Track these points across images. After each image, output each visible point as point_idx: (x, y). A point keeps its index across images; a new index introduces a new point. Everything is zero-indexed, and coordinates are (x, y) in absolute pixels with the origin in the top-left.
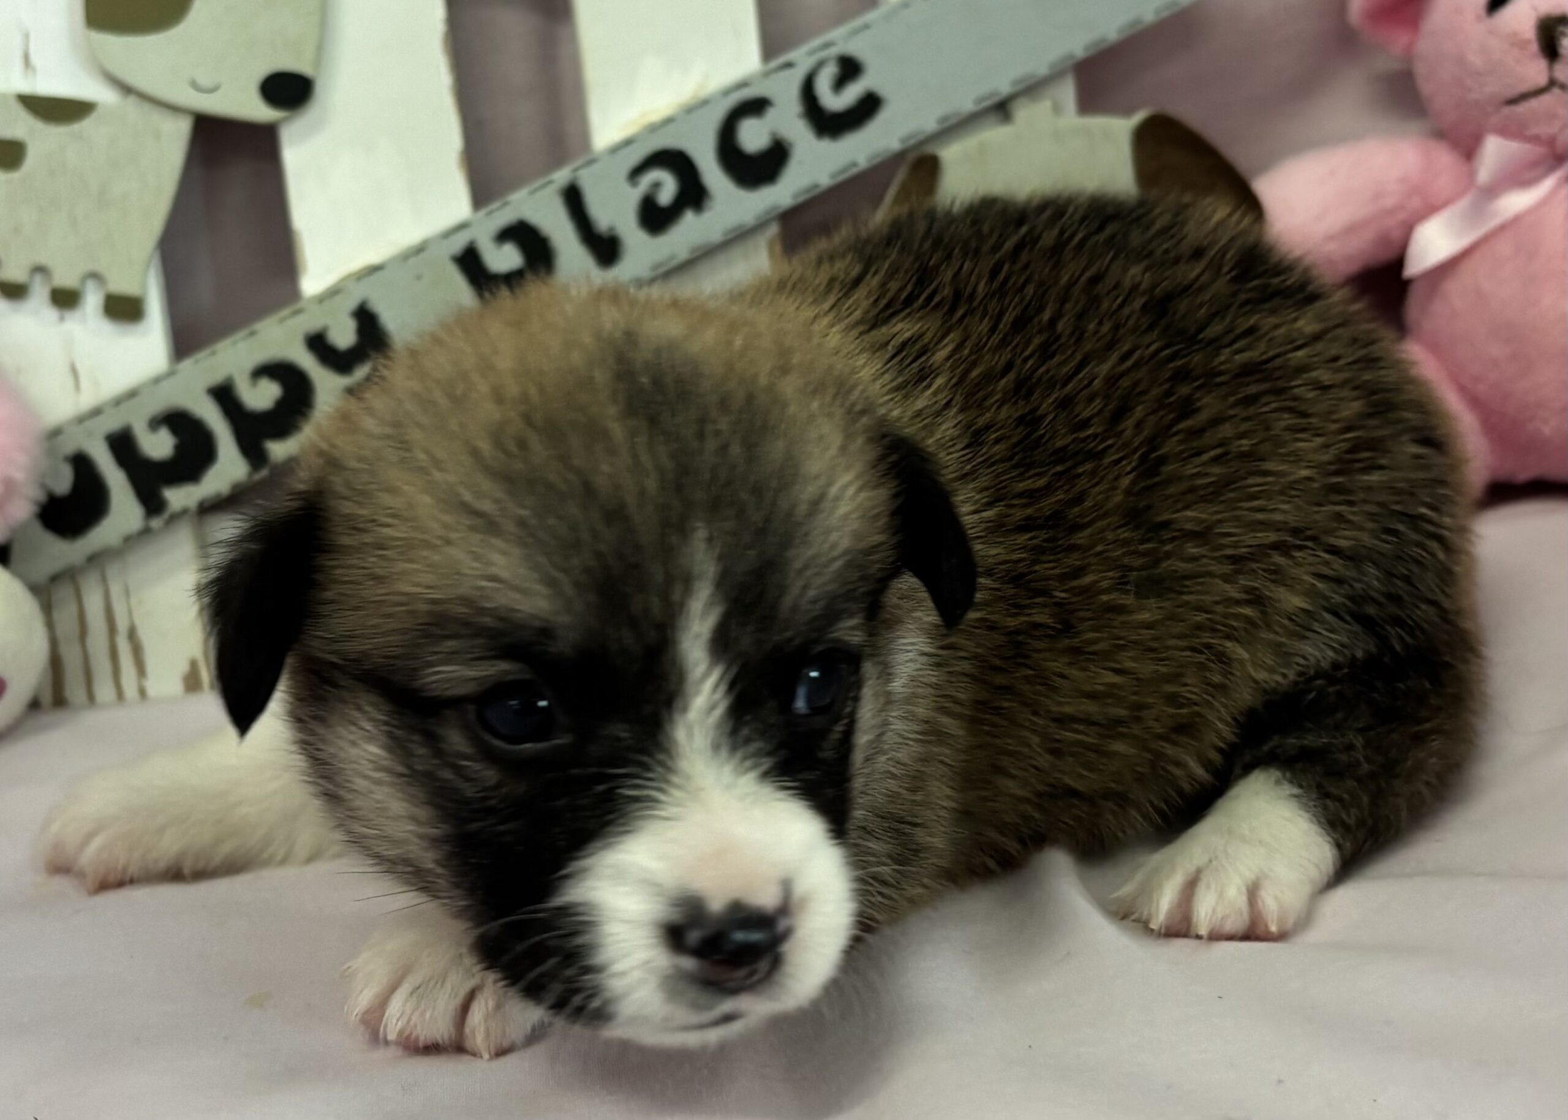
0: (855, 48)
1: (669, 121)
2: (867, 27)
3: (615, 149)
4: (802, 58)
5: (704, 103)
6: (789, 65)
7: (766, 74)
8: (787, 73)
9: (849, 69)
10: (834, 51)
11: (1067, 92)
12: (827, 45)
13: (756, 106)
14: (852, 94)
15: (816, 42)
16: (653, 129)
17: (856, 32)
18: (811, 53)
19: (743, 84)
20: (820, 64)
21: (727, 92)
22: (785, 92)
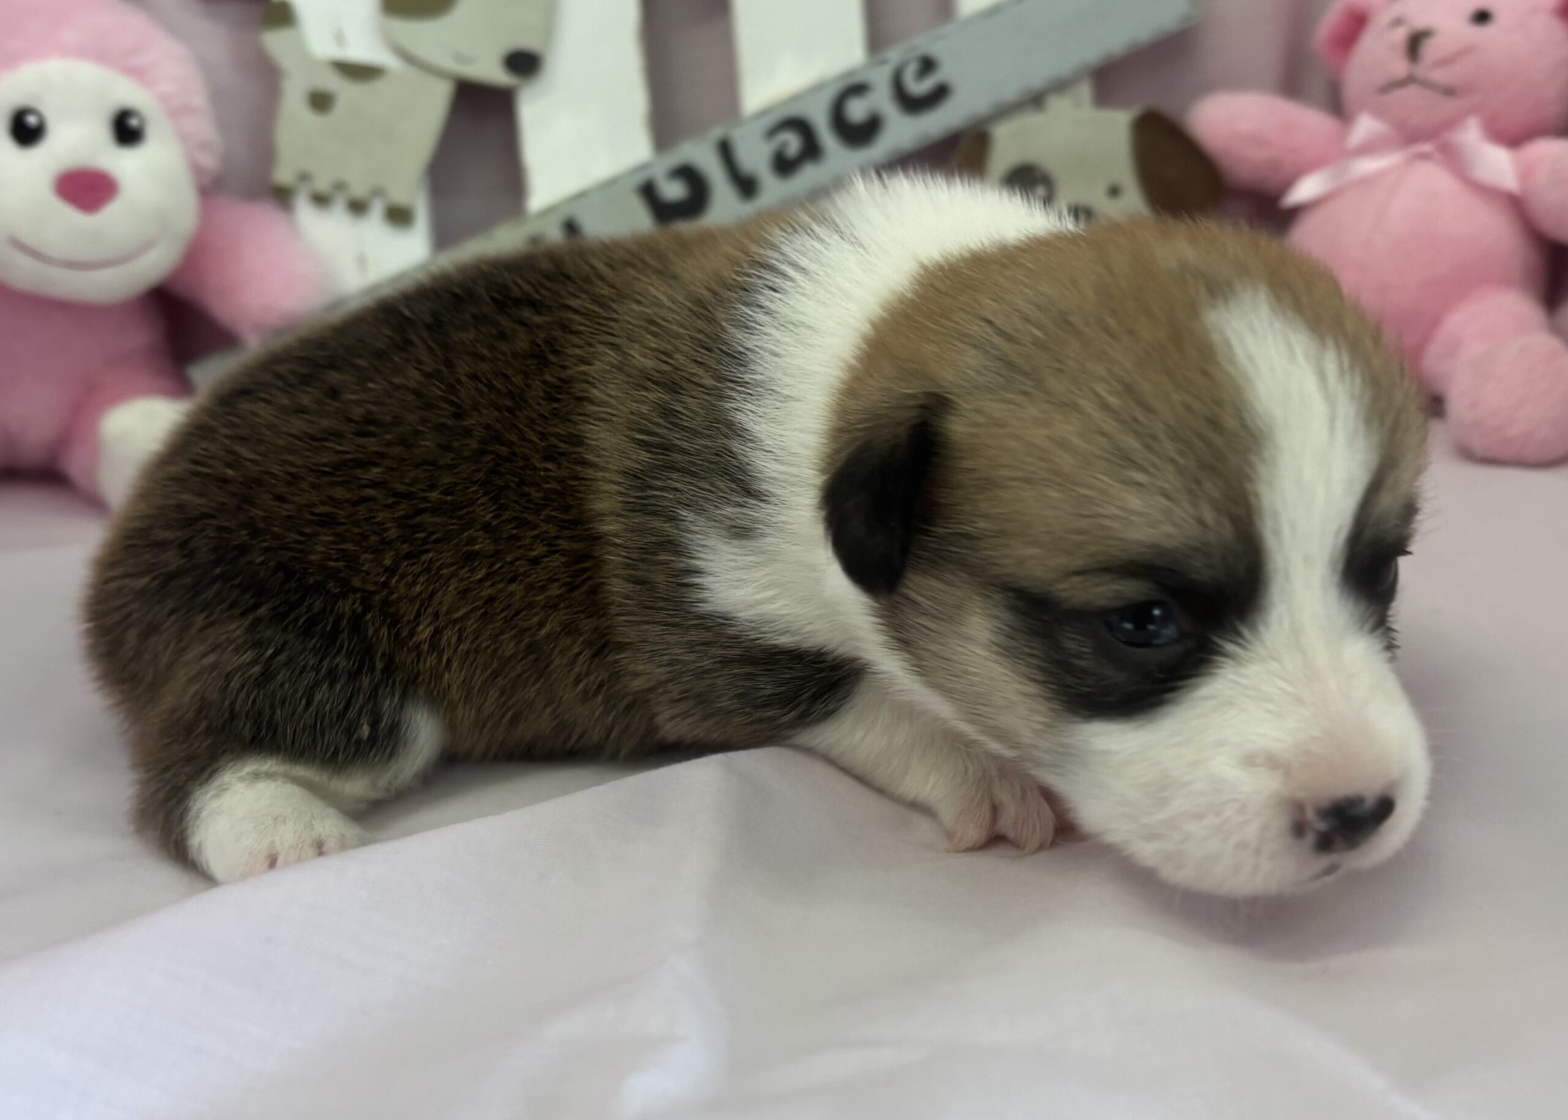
0: (932, 50)
1: (795, 98)
2: (940, 35)
3: (759, 114)
4: (894, 55)
5: (823, 85)
6: (883, 62)
7: (869, 66)
8: (883, 66)
9: (928, 65)
10: (917, 52)
11: (1085, 91)
12: (911, 47)
13: (858, 89)
14: (929, 83)
15: (905, 46)
16: (784, 102)
17: (935, 37)
18: (901, 53)
19: (851, 73)
20: (907, 61)
21: (838, 78)
22: (881, 80)
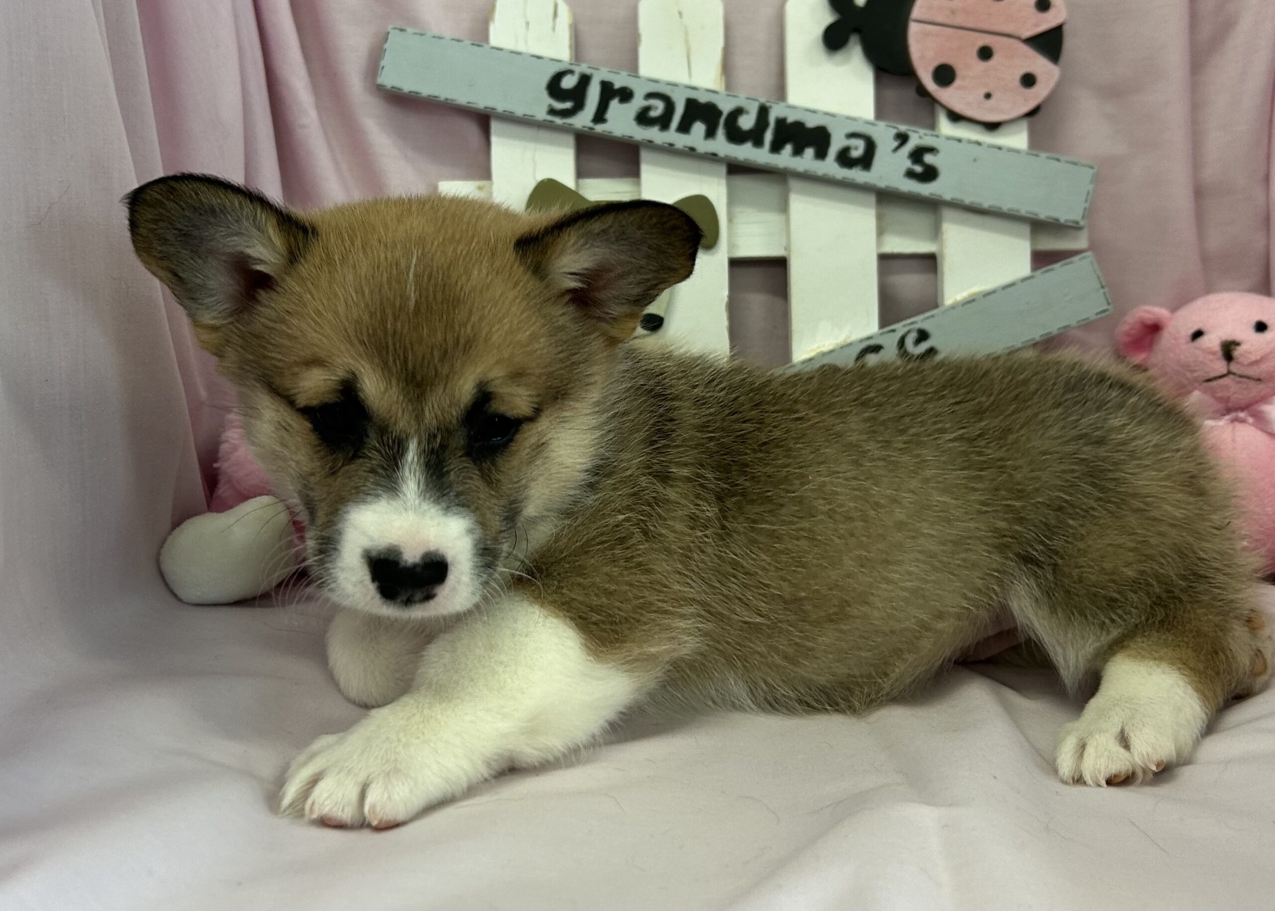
0: (926, 326)
1: (832, 351)
2: (933, 316)
3: (804, 362)
4: (900, 328)
5: (850, 344)
6: (894, 331)
7: (881, 334)
8: (892, 334)
9: (923, 336)
10: (917, 326)
12: (912, 323)
13: (876, 349)
14: (924, 347)
15: (909, 321)
16: (824, 354)
17: (927, 318)
18: (904, 326)
19: (869, 338)
20: (909, 332)
21: (861, 341)
22: (890, 343)
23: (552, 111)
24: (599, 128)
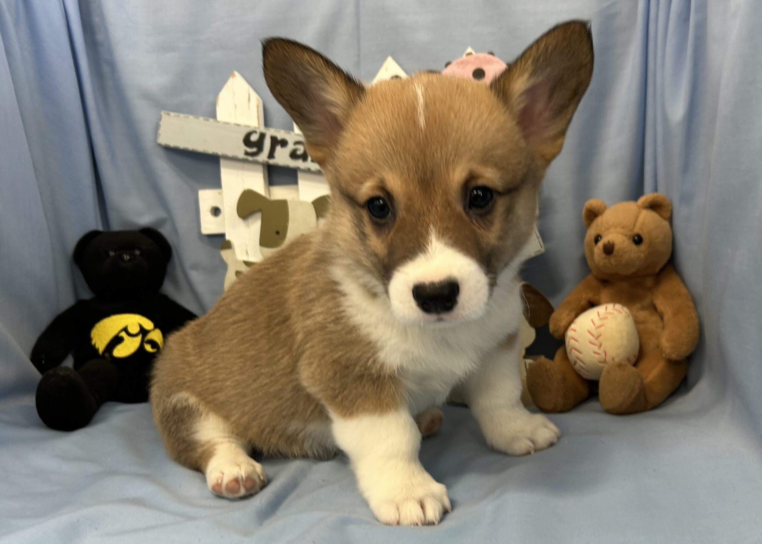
23: (247, 153)
24: (271, 162)
